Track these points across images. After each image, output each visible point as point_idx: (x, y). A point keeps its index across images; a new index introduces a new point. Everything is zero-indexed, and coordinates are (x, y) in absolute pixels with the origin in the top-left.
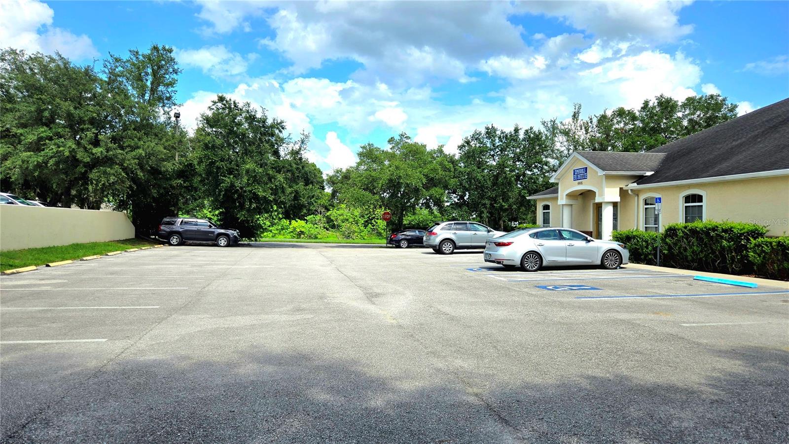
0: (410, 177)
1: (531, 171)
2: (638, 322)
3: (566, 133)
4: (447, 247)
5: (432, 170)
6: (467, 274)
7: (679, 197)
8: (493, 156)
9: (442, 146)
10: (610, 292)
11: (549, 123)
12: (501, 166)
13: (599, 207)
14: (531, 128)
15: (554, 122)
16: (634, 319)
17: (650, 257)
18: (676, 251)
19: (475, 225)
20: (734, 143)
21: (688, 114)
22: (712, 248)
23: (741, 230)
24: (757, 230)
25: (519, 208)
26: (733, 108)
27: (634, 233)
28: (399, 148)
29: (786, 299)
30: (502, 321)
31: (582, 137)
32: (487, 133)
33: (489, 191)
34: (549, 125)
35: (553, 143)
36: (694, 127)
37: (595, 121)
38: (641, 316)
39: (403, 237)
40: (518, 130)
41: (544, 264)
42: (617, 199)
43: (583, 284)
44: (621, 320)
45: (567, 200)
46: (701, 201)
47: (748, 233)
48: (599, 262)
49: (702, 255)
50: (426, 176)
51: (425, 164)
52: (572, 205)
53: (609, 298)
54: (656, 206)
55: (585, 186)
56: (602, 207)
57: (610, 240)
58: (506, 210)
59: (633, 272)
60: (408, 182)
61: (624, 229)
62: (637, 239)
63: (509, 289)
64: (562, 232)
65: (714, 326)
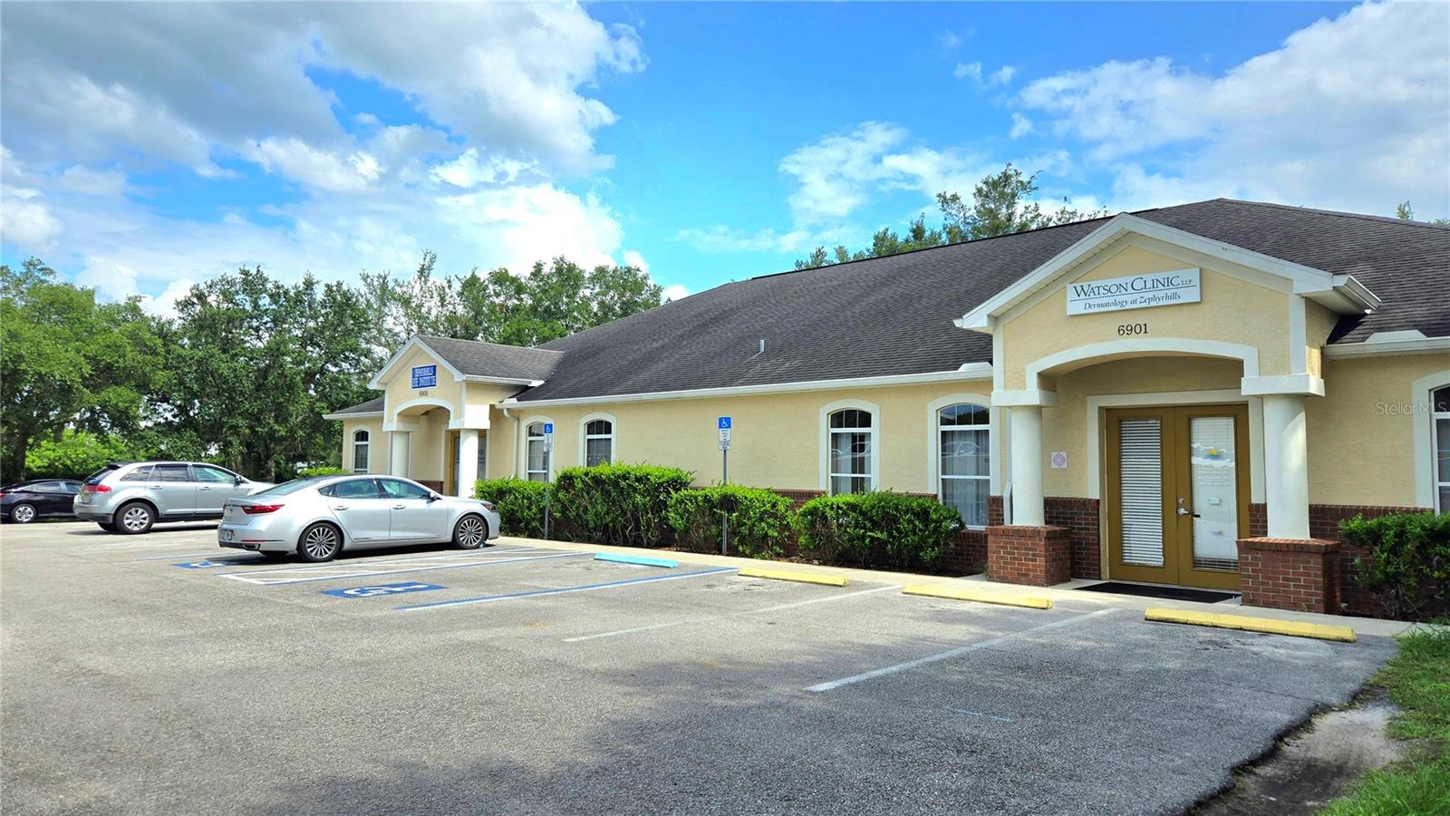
0: (48, 358)
1: (336, 365)
2: (497, 643)
3: (406, 302)
4: (135, 519)
5: (108, 346)
6: (173, 575)
7: (578, 423)
8: (257, 329)
9: (138, 299)
10: (460, 592)
11: (375, 279)
12: (275, 352)
13: (455, 437)
14: (339, 284)
15: (385, 278)
16: (492, 640)
17: (534, 524)
18: (572, 514)
19: (207, 470)
20: (655, 345)
21: (598, 294)
22: (621, 507)
23: (659, 478)
24: (679, 478)
25: (310, 437)
26: (656, 292)
27: (511, 485)
28: (22, 293)
29: (711, 583)
30: (230, 673)
31: (434, 312)
32: (245, 282)
33: (246, 399)
34: (376, 283)
35: (381, 316)
36: (606, 314)
37: (457, 286)
38: (504, 631)
39: (24, 497)
40: (312, 284)
41: (347, 545)
42: (486, 424)
43: (415, 581)
44: (468, 643)
45: (400, 424)
46: (608, 431)
47: (668, 482)
48: (449, 538)
49: (608, 519)
50: (92, 360)
51: (91, 333)
52: (408, 433)
53: (456, 604)
54: (545, 438)
55: (432, 399)
56: (459, 438)
57: (472, 497)
58: (283, 439)
59: (505, 552)
60: (43, 371)
61: (495, 478)
62: (514, 495)
63: (263, 601)
64: (383, 482)
65: (611, 637)
